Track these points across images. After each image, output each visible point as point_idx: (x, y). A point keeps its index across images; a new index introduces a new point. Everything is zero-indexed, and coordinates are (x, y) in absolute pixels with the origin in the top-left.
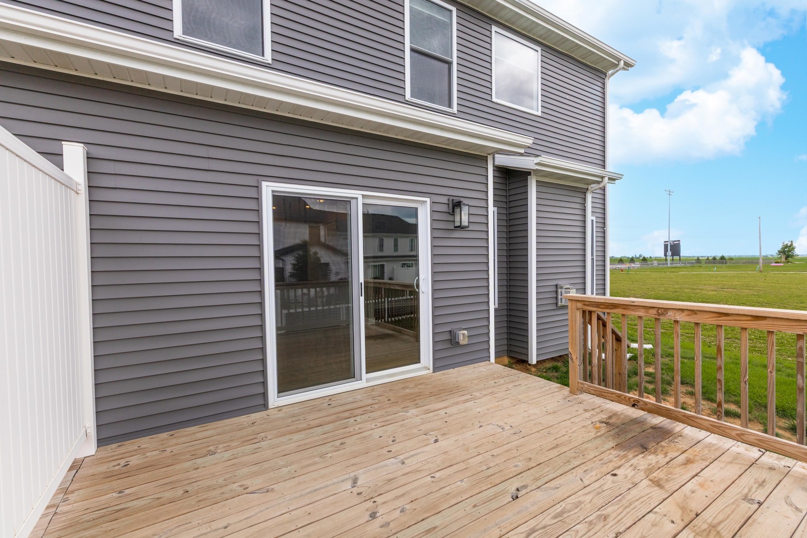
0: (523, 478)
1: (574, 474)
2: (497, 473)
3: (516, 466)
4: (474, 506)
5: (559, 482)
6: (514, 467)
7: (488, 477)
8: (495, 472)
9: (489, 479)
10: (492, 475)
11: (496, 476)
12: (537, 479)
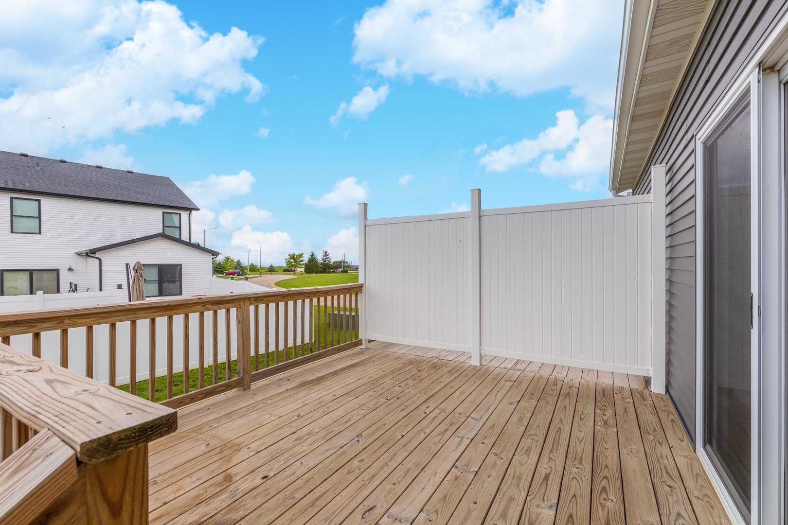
0: (355, 451)
1: (307, 467)
2: (378, 449)
3: (362, 460)
4: (385, 425)
5: (323, 456)
6: (364, 460)
7: (383, 444)
8: (380, 450)
9: (383, 443)
10: (381, 446)
11: (378, 446)
12: (343, 453)
